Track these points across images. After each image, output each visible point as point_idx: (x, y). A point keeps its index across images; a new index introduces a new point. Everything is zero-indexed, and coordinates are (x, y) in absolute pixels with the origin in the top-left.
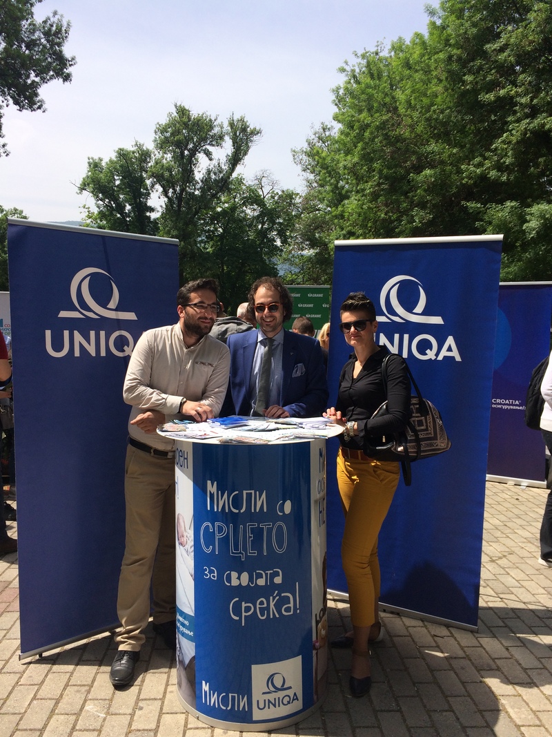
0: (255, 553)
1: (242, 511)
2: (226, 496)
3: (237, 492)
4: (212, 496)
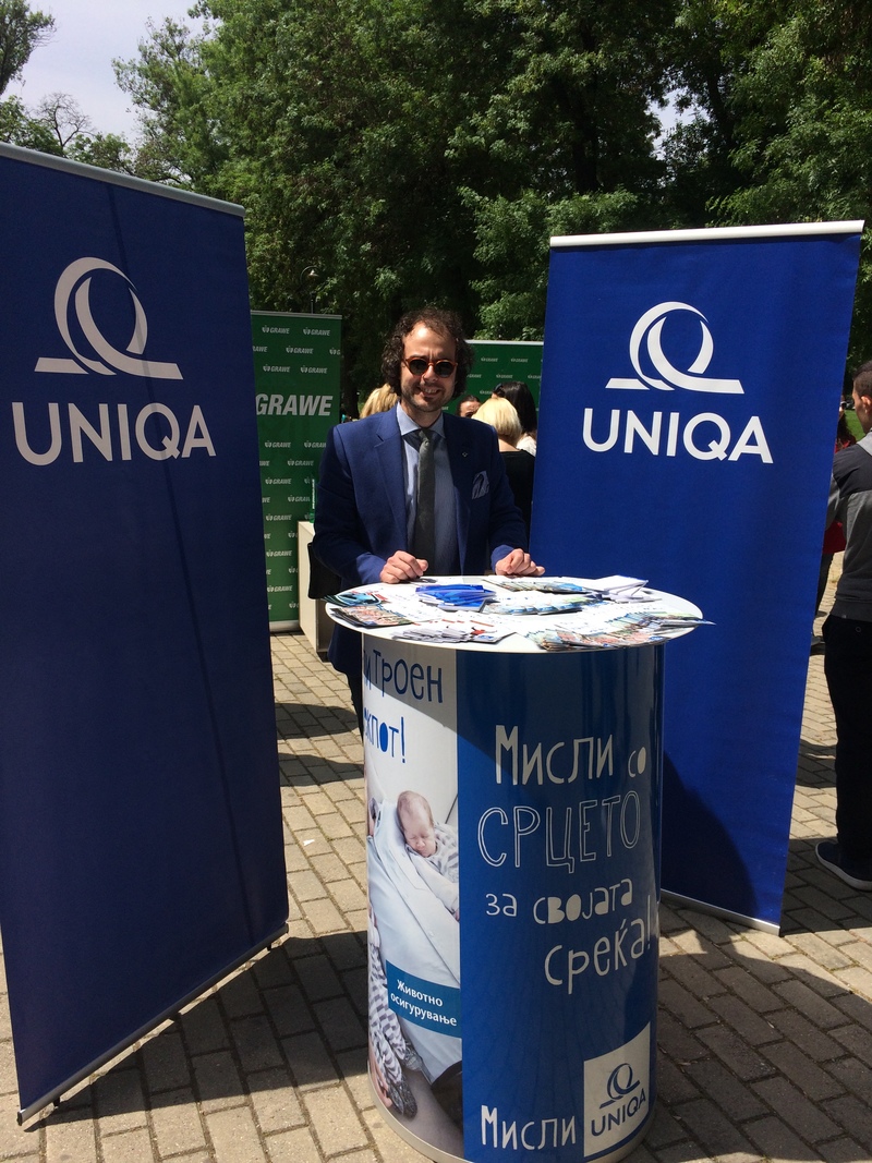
0: (592, 856)
1: (570, 780)
2: (538, 753)
3: (562, 744)
4: (507, 755)
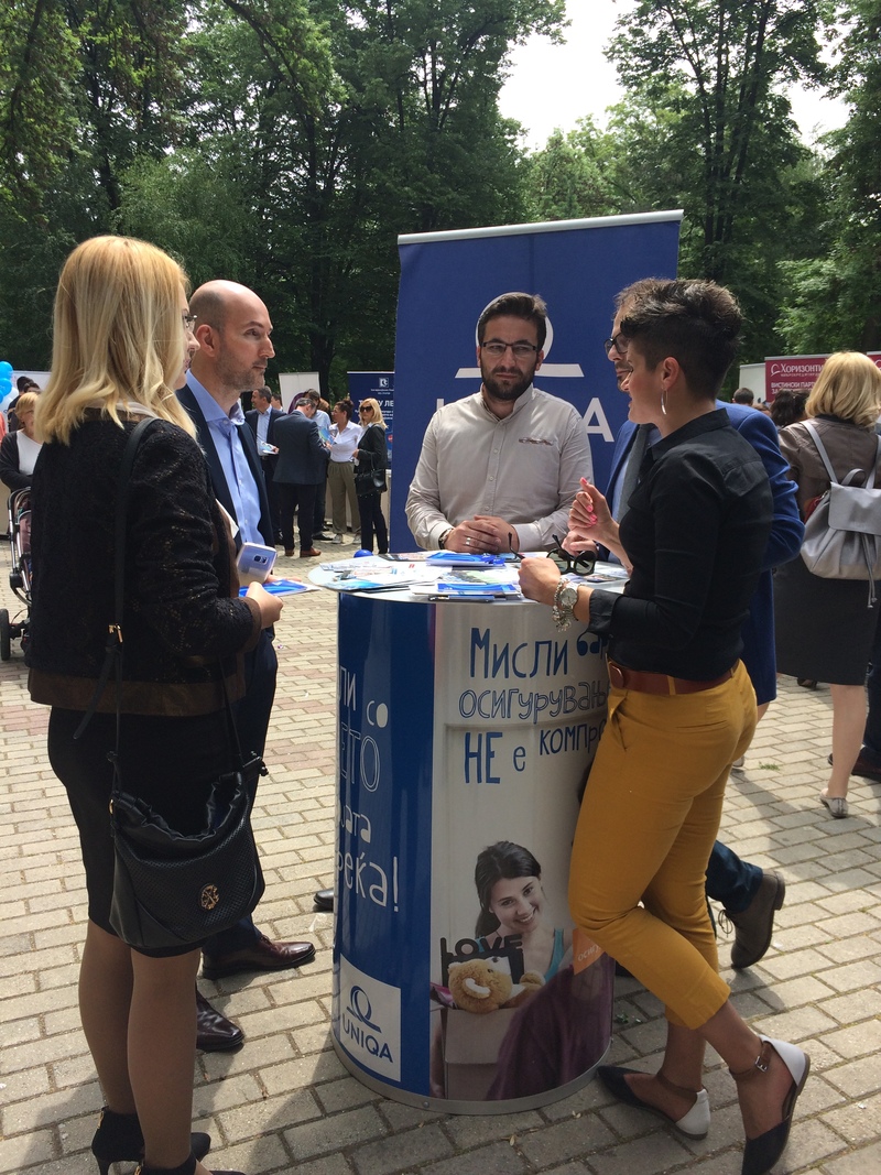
0: (345, 775)
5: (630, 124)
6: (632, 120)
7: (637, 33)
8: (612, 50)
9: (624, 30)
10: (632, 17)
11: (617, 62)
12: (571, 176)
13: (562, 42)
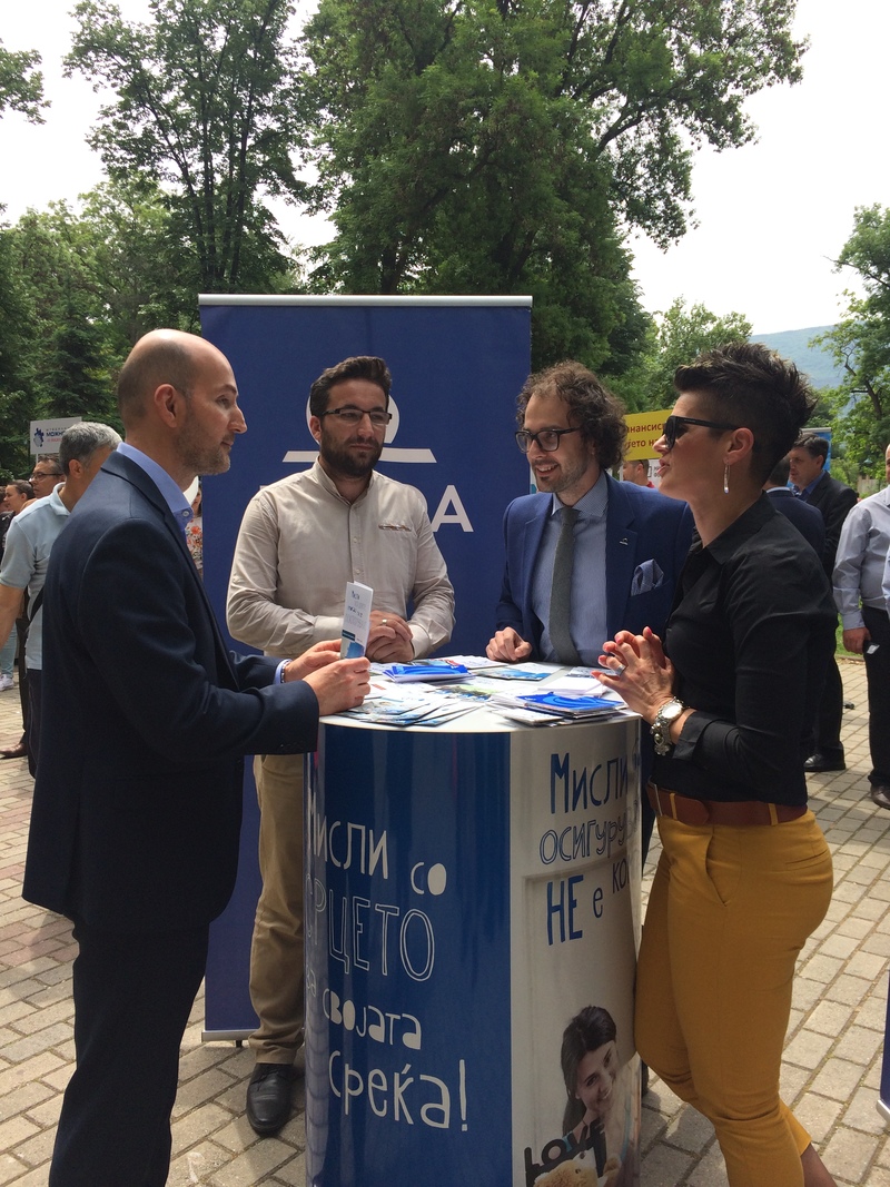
0: (365, 965)
1: (346, 866)
2: (325, 825)
3: (339, 824)
4: (312, 820)
5: (106, 215)
6: (109, 210)
7: (121, 126)
8: (96, 138)
9: (108, 121)
10: (115, 110)
11: (101, 152)
12: (50, 258)
13: (41, 121)
